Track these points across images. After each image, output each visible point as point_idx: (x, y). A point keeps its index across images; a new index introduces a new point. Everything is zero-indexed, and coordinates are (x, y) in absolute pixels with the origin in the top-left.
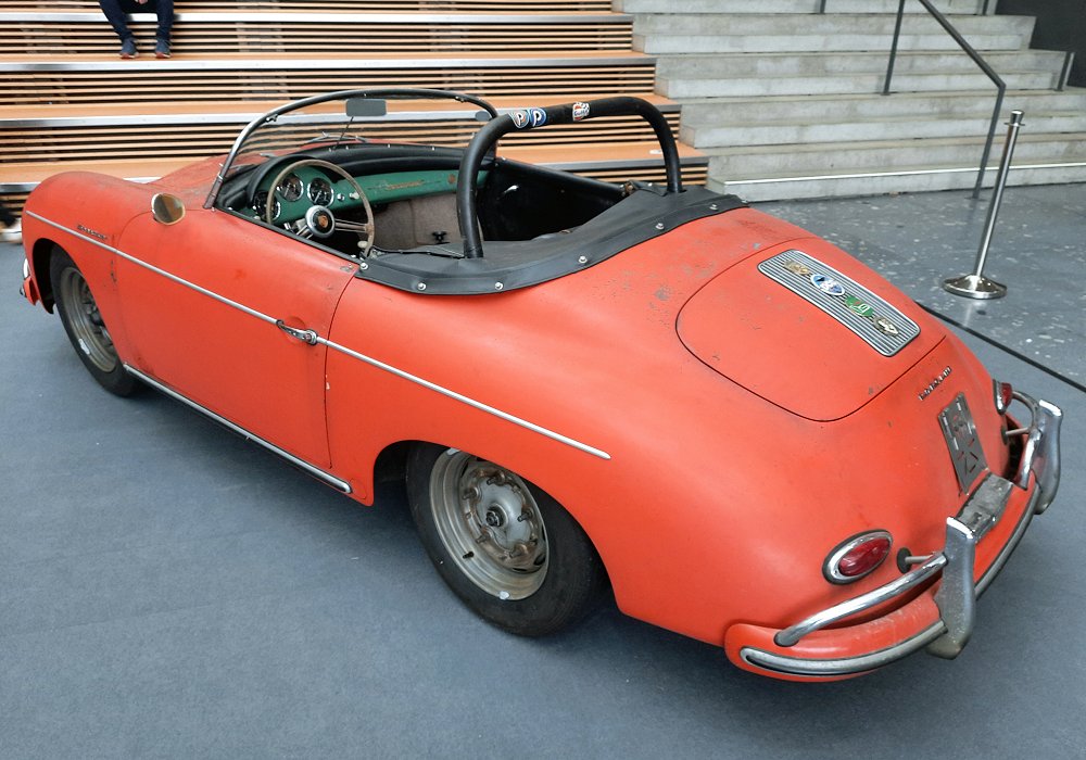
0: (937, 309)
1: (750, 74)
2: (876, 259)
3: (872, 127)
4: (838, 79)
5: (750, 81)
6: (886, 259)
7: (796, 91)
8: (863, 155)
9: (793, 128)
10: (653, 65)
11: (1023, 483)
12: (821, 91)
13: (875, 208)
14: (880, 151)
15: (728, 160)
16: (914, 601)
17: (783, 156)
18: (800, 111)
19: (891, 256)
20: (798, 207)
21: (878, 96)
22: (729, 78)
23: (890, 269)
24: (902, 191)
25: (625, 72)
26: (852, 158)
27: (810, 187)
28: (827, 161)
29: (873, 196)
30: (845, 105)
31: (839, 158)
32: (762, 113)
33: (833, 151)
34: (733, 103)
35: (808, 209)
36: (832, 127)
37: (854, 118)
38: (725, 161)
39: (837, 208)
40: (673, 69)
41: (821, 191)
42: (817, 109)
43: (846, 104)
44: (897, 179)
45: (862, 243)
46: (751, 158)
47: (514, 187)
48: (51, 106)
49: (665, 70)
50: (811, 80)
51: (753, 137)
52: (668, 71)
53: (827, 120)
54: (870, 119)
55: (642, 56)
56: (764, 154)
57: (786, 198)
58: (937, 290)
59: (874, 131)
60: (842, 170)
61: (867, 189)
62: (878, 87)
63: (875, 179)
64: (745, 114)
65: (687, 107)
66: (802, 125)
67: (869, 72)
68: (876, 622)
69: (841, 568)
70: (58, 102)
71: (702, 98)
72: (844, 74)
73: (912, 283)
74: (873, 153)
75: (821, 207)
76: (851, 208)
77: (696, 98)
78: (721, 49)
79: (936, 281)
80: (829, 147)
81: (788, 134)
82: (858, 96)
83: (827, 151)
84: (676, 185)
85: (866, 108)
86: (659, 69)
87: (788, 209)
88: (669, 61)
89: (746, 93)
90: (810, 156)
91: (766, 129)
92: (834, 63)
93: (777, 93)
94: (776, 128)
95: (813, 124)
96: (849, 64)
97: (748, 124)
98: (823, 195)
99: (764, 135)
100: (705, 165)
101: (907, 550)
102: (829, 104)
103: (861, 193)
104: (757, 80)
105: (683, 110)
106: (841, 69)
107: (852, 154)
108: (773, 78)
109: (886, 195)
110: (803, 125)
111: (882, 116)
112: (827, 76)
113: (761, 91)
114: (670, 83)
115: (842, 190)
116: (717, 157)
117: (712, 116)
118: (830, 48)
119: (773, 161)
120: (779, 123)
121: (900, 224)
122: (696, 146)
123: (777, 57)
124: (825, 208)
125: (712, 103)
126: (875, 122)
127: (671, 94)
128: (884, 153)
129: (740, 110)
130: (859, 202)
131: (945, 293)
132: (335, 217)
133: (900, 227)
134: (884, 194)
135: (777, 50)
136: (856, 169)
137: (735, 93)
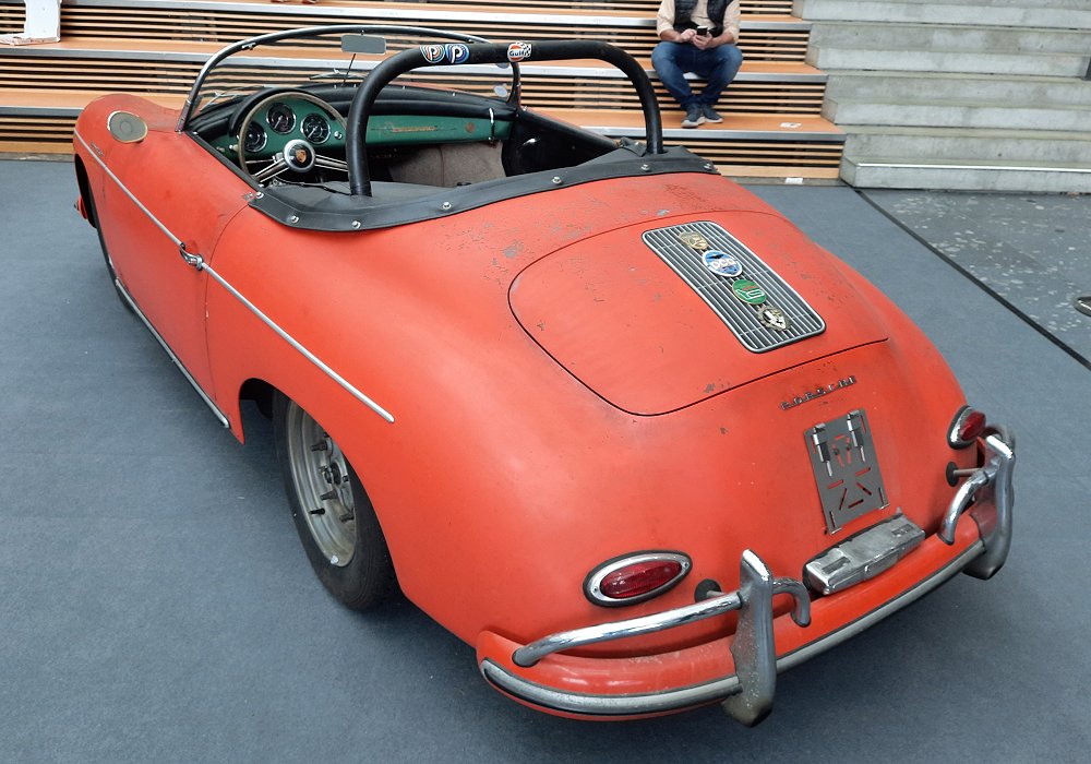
0: (1052, 328)
1: (925, 46)
2: (1006, 265)
3: (1060, 114)
4: (1030, 58)
5: (918, 54)
6: (1018, 265)
7: (975, 68)
8: (1042, 146)
9: (959, 109)
10: (807, 32)
11: (947, 535)
12: (1007, 70)
13: (1039, 207)
14: (1064, 143)
15: (869, 139)
16: (703, 646)
17: (938, 140)
18: (973, 91)
19: (1028, 262)
20: (944, 198)
21: (1079, 80)
22: (893, 50)
23: (1017, 277)
24: (1084, 191)
25: (774, 38)
26: (1028, 149)
27: (964, 176)
28: (994, 149)
29: (1045, 194)
30: (1031, 88)
31: (1010, 148)
32: (928, 92)
33: (1003, 138)
34: (890, 77)
35: (953, 201)
36: (1008, 111)
37: (1040, 103)
38: (865, 140)
39: (992, 203)
40: (830, 37)
41: (978, 183)
42: (996, 90)
43: (1034, 87)
44: (1079, 176)
45: (1000, 245)
46: (896, 139)
47: (532, 141)
48: (201, 43)
49: (820, 38)
50: (995, 57)
51: (907, 116)
52: (824, 39)
53: (1007, 103)
54: (1062, 106)
55: (799, 22)
56: (914, 136)
57: (931, 187)
58: (1065, 307)
59: (1062, 119)
60: (1011, 160)
61: (1038, 185)
62: (1080, 69)
63: (1049, 175)
64: (904, 90)
65: (834, 79)
66: (970, 107)
67: (1073, 53)
68: (639, 660)
69: (606, 588)
70: (208, 40)
71: (858, 70)
72: (1040, 52)
73: (1036, 296)
74: (1054, 145)
75: (971, 201)
76: (1009, 205)
77: (851, 70)
78: (894, 18)
79: (1069, 298)
80: (997, 134)
81: (953, 116)
82: (1050, 79)
83: (994, 138)
84: (655, 144)
85: (1058, 93)
86: (812, 36)
87: (929, 199)
88: (826, 27)
89: (911, 67)
90: (972, 141)
91: (925, 109)
92: (1031, 40)
93: (951, 69)
94: (937, 108)
95: (985, 107)
96: (1047, 41)
97: (903, 101)
98: (980, 188)
99: (921, 115)
100: (841, 143)
101: (715, 583)
102: (1011, 85)
103: (1030, 189)
104: (927, 53)
105: (829, 82)
106: (1038, 47)
107: (1026, 144)
108: (947, 52)
109: (1063, 194)
110: (972, 107)
111: (1079, 104)
112: (1017, 54)
113: (931, 66)
114: (822, 51)
115: (1003, 183)
116: (856, 135)
117: (863, 91)
118: (1031, 22)
119: (924, 145)
120: (943, 103)
121: (1062, 228)
122: (836, 122)
123: (957, 29)
124: (976, 203)
125: (869, 76)
126: (1064, 109)
127: (821, 64)
128: (1068, 146)
129: (900, 86)
130: (1024, 199)
131: (1074, 312)
132: (316, 153)
133: (1058, 231)
134: (1061, 193)
135: (963, 22)
136: (1031, 161)
137: (899, 67)
